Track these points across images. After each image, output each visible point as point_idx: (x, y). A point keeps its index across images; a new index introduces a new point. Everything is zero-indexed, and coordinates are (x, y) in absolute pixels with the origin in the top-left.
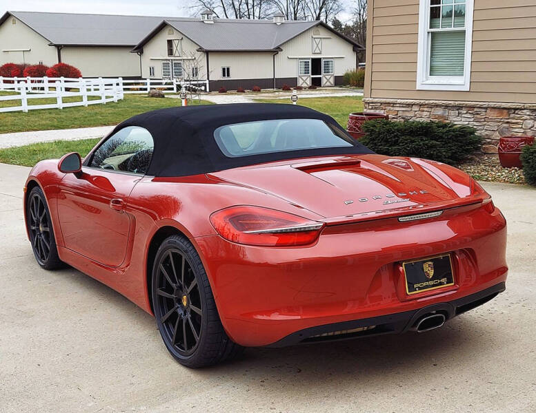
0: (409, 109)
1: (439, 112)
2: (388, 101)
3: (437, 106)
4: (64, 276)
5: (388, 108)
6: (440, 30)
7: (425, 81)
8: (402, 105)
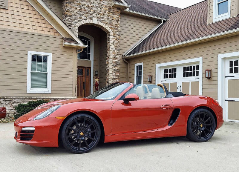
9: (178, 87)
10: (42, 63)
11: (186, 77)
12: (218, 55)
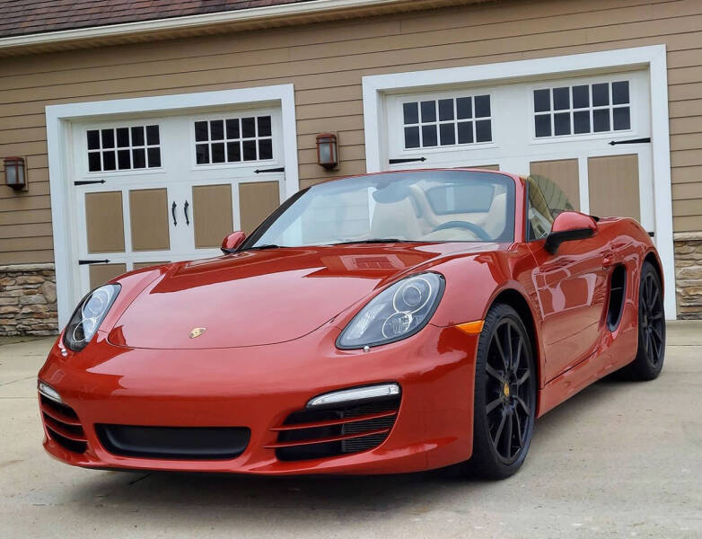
9: (174, 205)
11: (211, 166)
12: (363, 78)
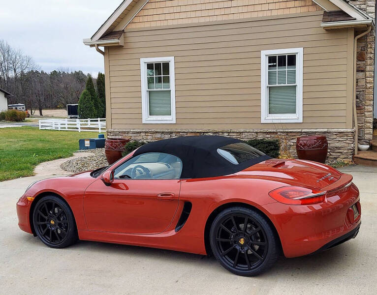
0: (139, 135)
1: (158, 136)
2: (124, 130)
3: (157, 132)
4: (83, 248)
5: (124, 135)
6: (155, 90)
7: (146, 118)
8: (134, 133)
10: (287, 69)
